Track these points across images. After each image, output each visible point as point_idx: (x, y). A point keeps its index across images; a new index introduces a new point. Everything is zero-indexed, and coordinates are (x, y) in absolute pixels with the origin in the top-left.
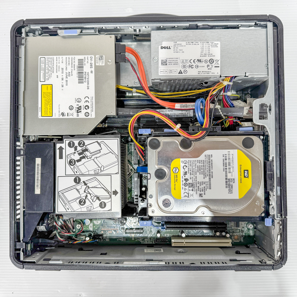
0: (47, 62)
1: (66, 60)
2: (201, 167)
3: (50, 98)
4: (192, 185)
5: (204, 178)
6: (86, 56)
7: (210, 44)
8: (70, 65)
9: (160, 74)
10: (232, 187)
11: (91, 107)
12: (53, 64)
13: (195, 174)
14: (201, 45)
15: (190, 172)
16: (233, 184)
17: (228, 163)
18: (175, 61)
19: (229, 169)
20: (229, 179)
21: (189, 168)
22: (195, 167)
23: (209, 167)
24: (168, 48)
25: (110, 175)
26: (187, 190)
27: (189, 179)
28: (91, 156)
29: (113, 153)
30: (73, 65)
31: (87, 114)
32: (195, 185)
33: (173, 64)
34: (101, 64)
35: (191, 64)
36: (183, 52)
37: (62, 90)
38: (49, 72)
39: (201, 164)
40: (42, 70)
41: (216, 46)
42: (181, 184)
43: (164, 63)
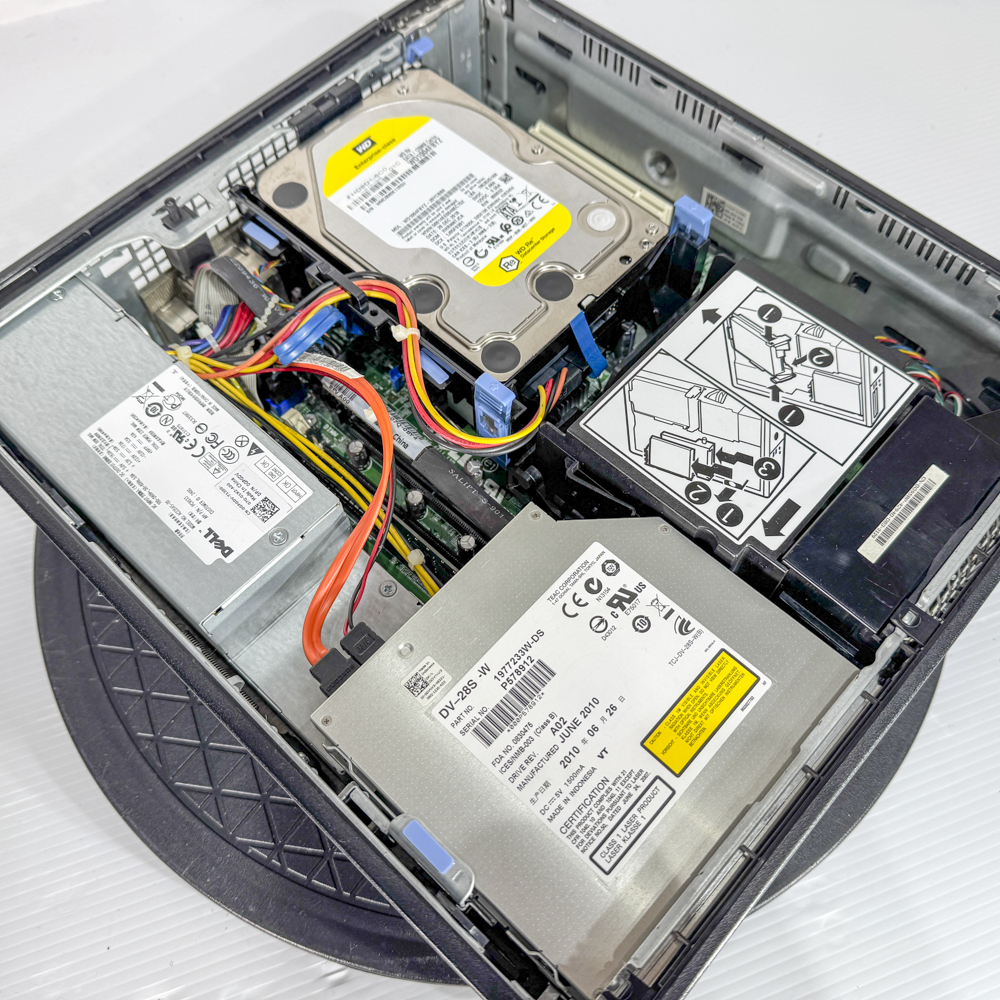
0: (597, 834)
1: (528, 779)
2: (444, 227)
3: (683, 709)
4: (504, 209)
5: (462, 202)
6: (456, 732)
7: (105, 452)
8: (528, 751)
9: (310, 493)
10: (422, 146)
11: (580, 577)
12: (580, 809)
13: (474, 224)
14: (128, 467)
15: (480, 237)
16: (413, 150)
17: (379, 190)
18: (236, 488)
19: (387, 179)
20: (411, 162)
21: (474, 245)
22: (459, 237)
23: (425, 213)
24: (212, 536)
25: (686, 362)
26: (525, 209)
27: (498, 226)
28: (699, 443)
29: (629, 404)
30: (521, 744)
31: (610, 569)
32: (497, 204)
33: (248, 484)
34: (437, 668)
35: (207, 446)
36: (190, 491)
37: (622, 699)
38: (618, 794)
39: (439, 232)
40: (638, 824)
41: (100, 434)
42: (526, 228)
43: (267, 508)
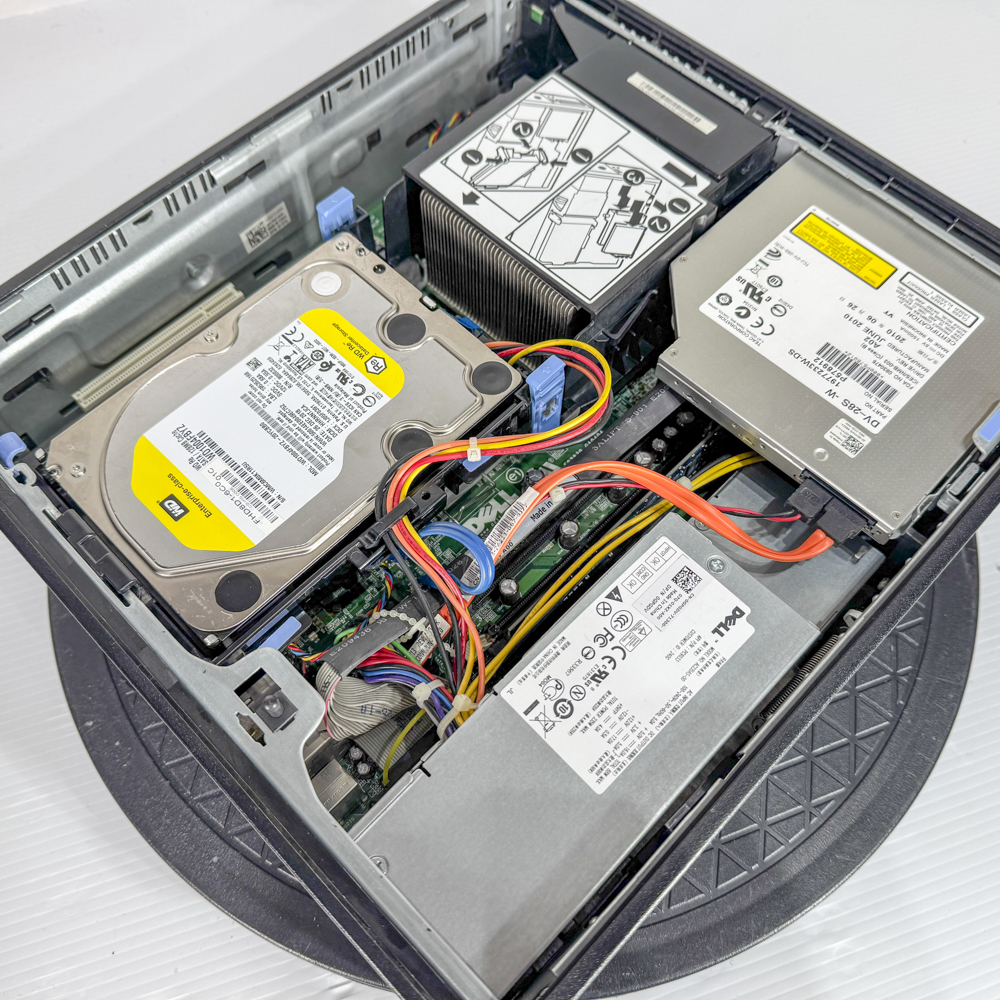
0: (951, 322)
1: (919, 365)
2: (316, 423)
3: (843, 261)
4: (299, 367)
5: (284, 407)
6: (890, 416)
7: (621, 759)
9: (664, 539)
10: (186, 446)
11: (735, 322)
12: (935, 332)
13: (316, 395)
14: (641, 728)
15: (336, 390)
16: (191, 455)
17: (251, 490)
18: (662, 610)
19: (234, 482)
20: (211, 456)
21: (347, 396)
22: (333, 411)
23: (294, 443)
24: (722, 629)
25: (523, 221)
26: (302, 348)
27: (321, 374)
28: (609, 219)
29: (566, 266)
30: (891, 369)
31: (725, 300)
33: (658, 598)
34: (834, 429)
35: (611, 644)
36: (669, 656)
37: (842, 299)
38: (918, 307)
39: (323, 429)
40: (938, 296)
41: (597, 769)
42: (329, 348)
43: (685, 578)
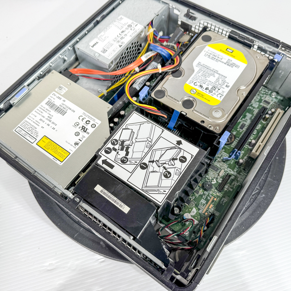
0: (24, 128)
1: (37, 113)
2: (204, 74)
3: (54, 144)
4: (215, 87)
5: (214, 77)
6: (49, 97)
7: (117, 21)
8: (44, 112)
9: (110, 58)
10: (234, 64)
11: (90, 119)
12: (30, 124)
13: (207, 81)
14: (114, 25)
15: (202, 83)
16: (232, 62)
17: (213, 57)
18: (109, 45)
19: (219, 58)
20: (227, 62)
21: (198, 82)
22: (201, 78)
23: (208, 68)
24: (96, 43)
25: (160, 137)
26: (216, 93)
27: (207, 86)
28: (131, 142)
29: (143, 123)
30: (46, 110)
31: (93, 126)
32: (216, 85)
33: (111, 47)
34: (65, 91)
35: (121, 37)
36: (108, 37)
37: (56, 131)
38: (33, 131)
39: (201, 73)
40: (25, 136)
41: (122, 19)
42: (208, 94)
43: (104, 51)
